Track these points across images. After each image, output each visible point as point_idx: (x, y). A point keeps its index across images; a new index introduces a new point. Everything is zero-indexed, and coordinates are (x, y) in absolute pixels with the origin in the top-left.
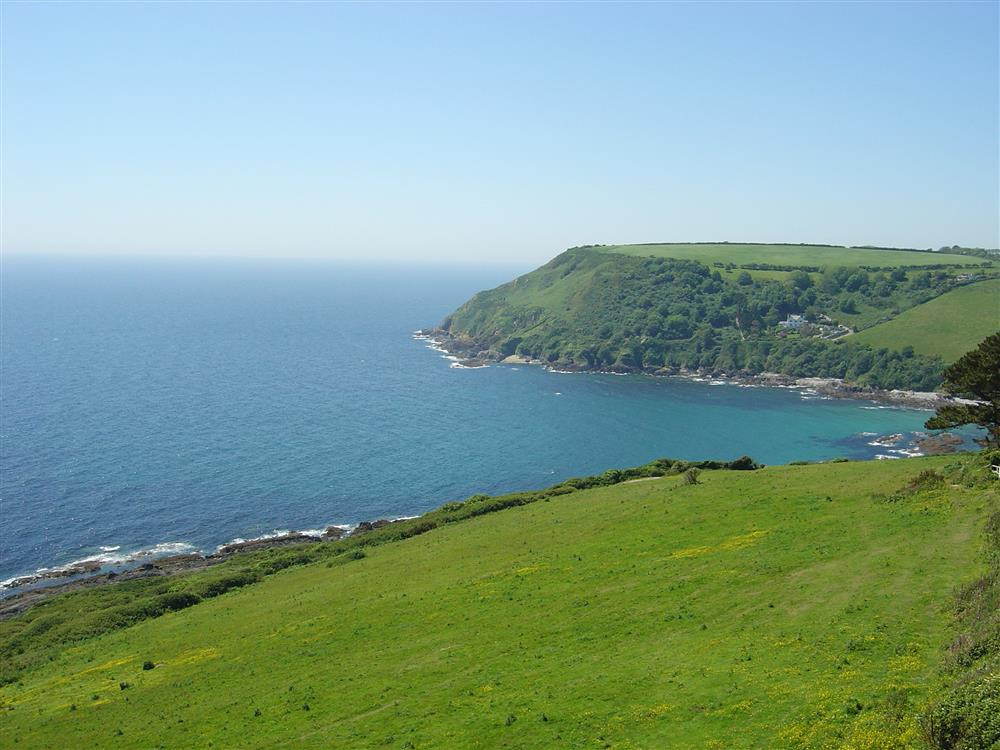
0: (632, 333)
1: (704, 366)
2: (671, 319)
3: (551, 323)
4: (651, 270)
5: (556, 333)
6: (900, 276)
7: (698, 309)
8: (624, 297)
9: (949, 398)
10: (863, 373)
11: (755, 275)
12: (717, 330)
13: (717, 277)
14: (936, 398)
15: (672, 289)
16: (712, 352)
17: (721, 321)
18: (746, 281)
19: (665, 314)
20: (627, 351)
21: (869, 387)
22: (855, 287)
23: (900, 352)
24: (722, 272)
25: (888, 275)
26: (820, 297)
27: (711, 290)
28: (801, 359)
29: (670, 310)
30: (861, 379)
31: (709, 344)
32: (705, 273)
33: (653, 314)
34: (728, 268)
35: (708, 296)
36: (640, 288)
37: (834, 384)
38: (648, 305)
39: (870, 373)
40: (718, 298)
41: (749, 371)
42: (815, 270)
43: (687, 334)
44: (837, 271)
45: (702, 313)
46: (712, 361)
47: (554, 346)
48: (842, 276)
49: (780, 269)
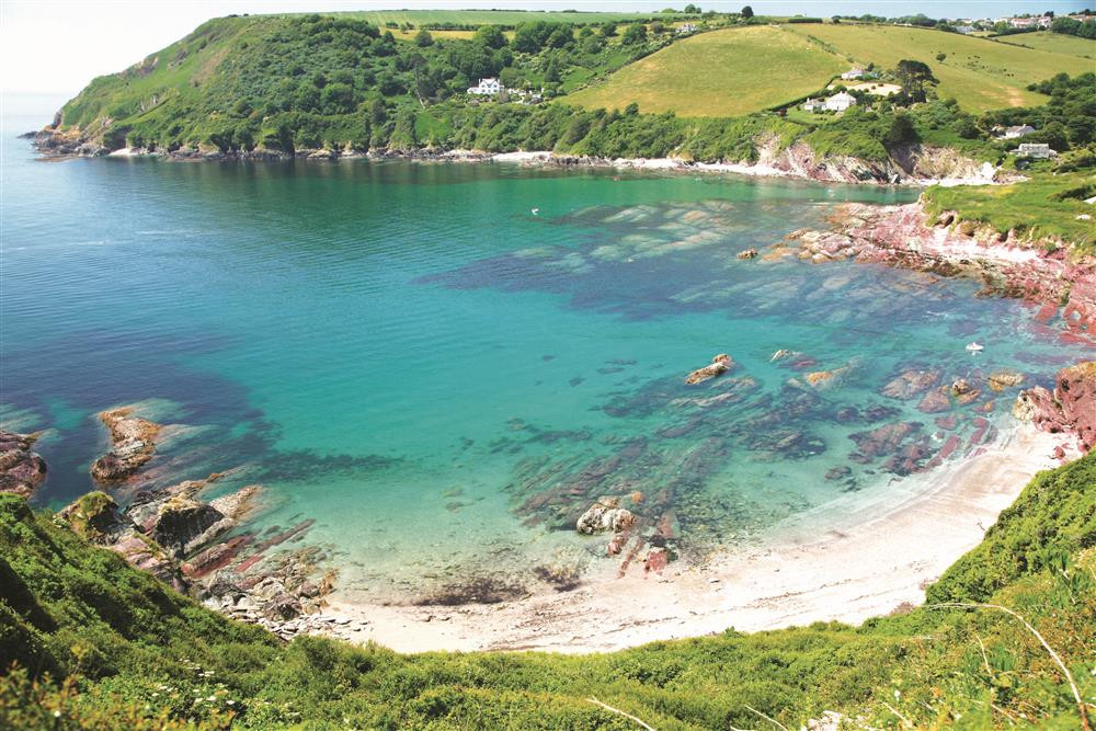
0: (277, 109)
1: (375, 147)
2: (328, 88)
3: (172, 103)
4: (304, 30)
5: (180, 115)
6: (610, 31)
7: (365, 75)
8: (268, 63)
9: (691, 163)
10: (578, 140)
11: (435, 35)
12: (389, 100)
13: (389, 37)
14: (674, 165)
15: (331, 53)
16: (383, 129)
17: (394, 89)
18: (425, 42)
19: (321, 82)
20: (272, 131)
21: (585, 157)
22: (559, 43)
23: (622, 112)
24: (397, 34)
25: (597, 31)
26: (517, 57)
27: (381, 52)
28: (499, 129)
29: (328, 77)
30: (577, 146)
31: (381, 118)
32: (374, 33)
33: (305, 83)
34: (404, 29)
35: (378, 59)
36: (289, 51)
37: (541, 158)
38: (298, 71)
39: (587, 138)
40: (391, 61)
41: (433, 149)
42: (510, 28)
43: (351, 106)
44: (535, 27)
45: (370, 81)
46: (385, 139)
47: (176, 131)
48: (542, 33)
49: (468, 28)
